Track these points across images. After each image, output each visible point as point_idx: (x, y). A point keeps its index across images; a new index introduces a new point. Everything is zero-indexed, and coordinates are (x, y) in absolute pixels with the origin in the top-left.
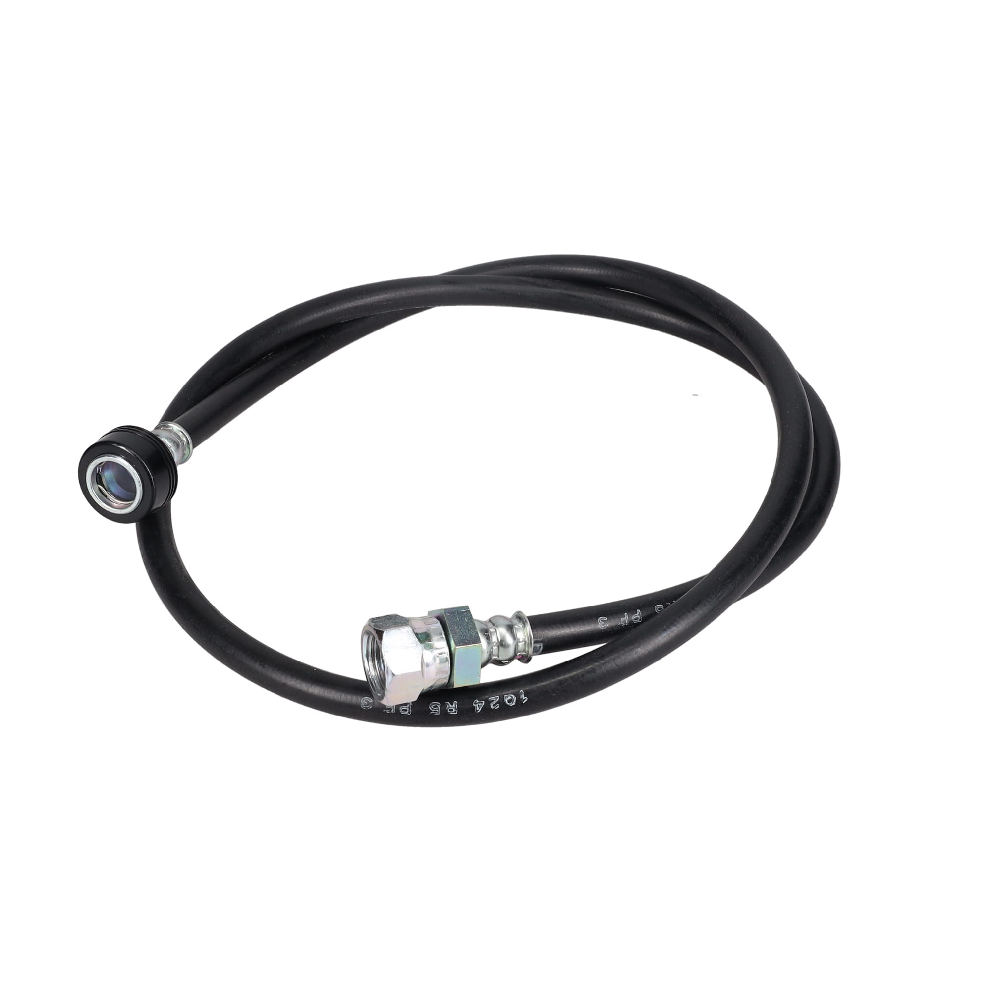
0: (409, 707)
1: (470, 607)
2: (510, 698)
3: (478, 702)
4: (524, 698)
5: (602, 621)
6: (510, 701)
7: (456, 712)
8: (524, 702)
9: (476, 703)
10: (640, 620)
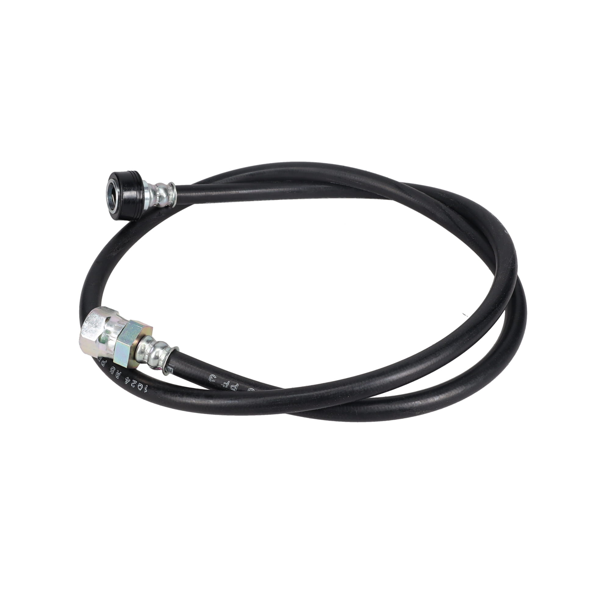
0: (105, 363)
1: (153, 329)
2: (140, 386)
3: (128, 378)
4: (146, 390)
5: (212, 377)
6: (140, 387)
7: (118, 378)
8: (145, 392)
9: (127, 379)
10: (235, 390)
